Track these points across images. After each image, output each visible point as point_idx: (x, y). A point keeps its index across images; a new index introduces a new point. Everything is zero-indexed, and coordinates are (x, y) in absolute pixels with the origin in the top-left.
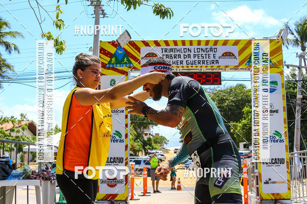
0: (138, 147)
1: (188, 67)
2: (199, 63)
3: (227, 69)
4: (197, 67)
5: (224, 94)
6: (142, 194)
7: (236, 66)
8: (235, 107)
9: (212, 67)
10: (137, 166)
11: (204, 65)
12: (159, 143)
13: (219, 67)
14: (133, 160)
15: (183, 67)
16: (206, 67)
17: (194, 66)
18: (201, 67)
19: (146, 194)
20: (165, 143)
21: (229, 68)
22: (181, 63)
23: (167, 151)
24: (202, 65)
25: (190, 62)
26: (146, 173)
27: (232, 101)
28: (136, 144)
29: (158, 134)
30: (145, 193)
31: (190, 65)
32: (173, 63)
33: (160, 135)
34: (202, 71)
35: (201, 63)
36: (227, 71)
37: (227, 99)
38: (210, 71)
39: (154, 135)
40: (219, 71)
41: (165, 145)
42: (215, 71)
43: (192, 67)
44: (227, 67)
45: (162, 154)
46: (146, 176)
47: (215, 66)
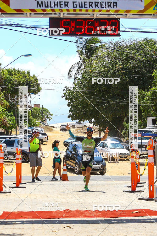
0: (10, 122)
1: (75, 10)
2: (90, 5)
3: (128, 14)
4: (87, 11)
5: (129, 51)
6: (15, 185)
7: (140, 11)
8: (144, 70)
9: (108, 11)
10: (9, 149)
11: (97, 9)
12: (40, 117)
13: (117, 11)
14: (4, 140)
15: (68, 10)
16: (100, 11)
17: (83, 9)
18: (94, 11)
19: (21, 186)
20: (48, 117)
21: (131, 13)
22: (66, 5)
23: (50, 128)
24: (94, 8)
25: (77, 3)
26: (20, 157)
27: (140, 62)
28: (8, 118)
29: (37, 106)
30: (18, 184)
31: (78, 8)
32: (55, 5)
33: (41, 107)
34: (95, 17)
35: (93, 5)
36: (129, 17)
37: (133, 58)
38: (106, 16)
39: (33, 106)
40: (118, 17)
41: (47, 120)
42: (112, 17)
43: (81, 10)
44: (128, 11)
45: (44, 132)
46: (20, 161)
47: (112, 10)
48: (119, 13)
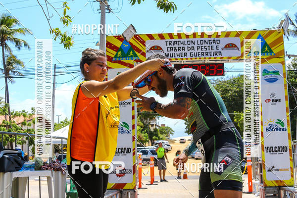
0: (145, 138)
1: (191, 59)
2: (202, 55)
3: (230, 60)
4: (200, 58)
5: (227, 85)
6: (150, 183)
7: (239, 57)
8: (238, 97)
9: (215, 58)
10: (144, 157)
11: (207, 57)
12: (165, 134)
13: (222, 58)
14: (140, 150)
15: (187, 59)
16: (210, 58)
17: (198, 57)
18: (205, 58)
19: (154, 183)
20: (171, 133)
21: (232, 59)
22: (185, 55)
23: (173, 142)
24: (205, 57)
25: (193, 54)
26: (153, 162)
27: (235, 92)
28: (143, 135)
29: (164, 125)
30: (152, 182)
31: (194, 57)
32: (177, 55)
33: (166, 126)
34: (206, 63)
35: (205, 54)
36: (230, 62)
37: (230, 90)
38: (214, 62)
39: (160, 126)
40: (223, 62)
41: (171, 135)
42: (218, 62)
43: (196, 58)
44: (229, 58)
45: (168, 144)
46: (153, 165)
47: (218, 57)
48: (223, 59)
